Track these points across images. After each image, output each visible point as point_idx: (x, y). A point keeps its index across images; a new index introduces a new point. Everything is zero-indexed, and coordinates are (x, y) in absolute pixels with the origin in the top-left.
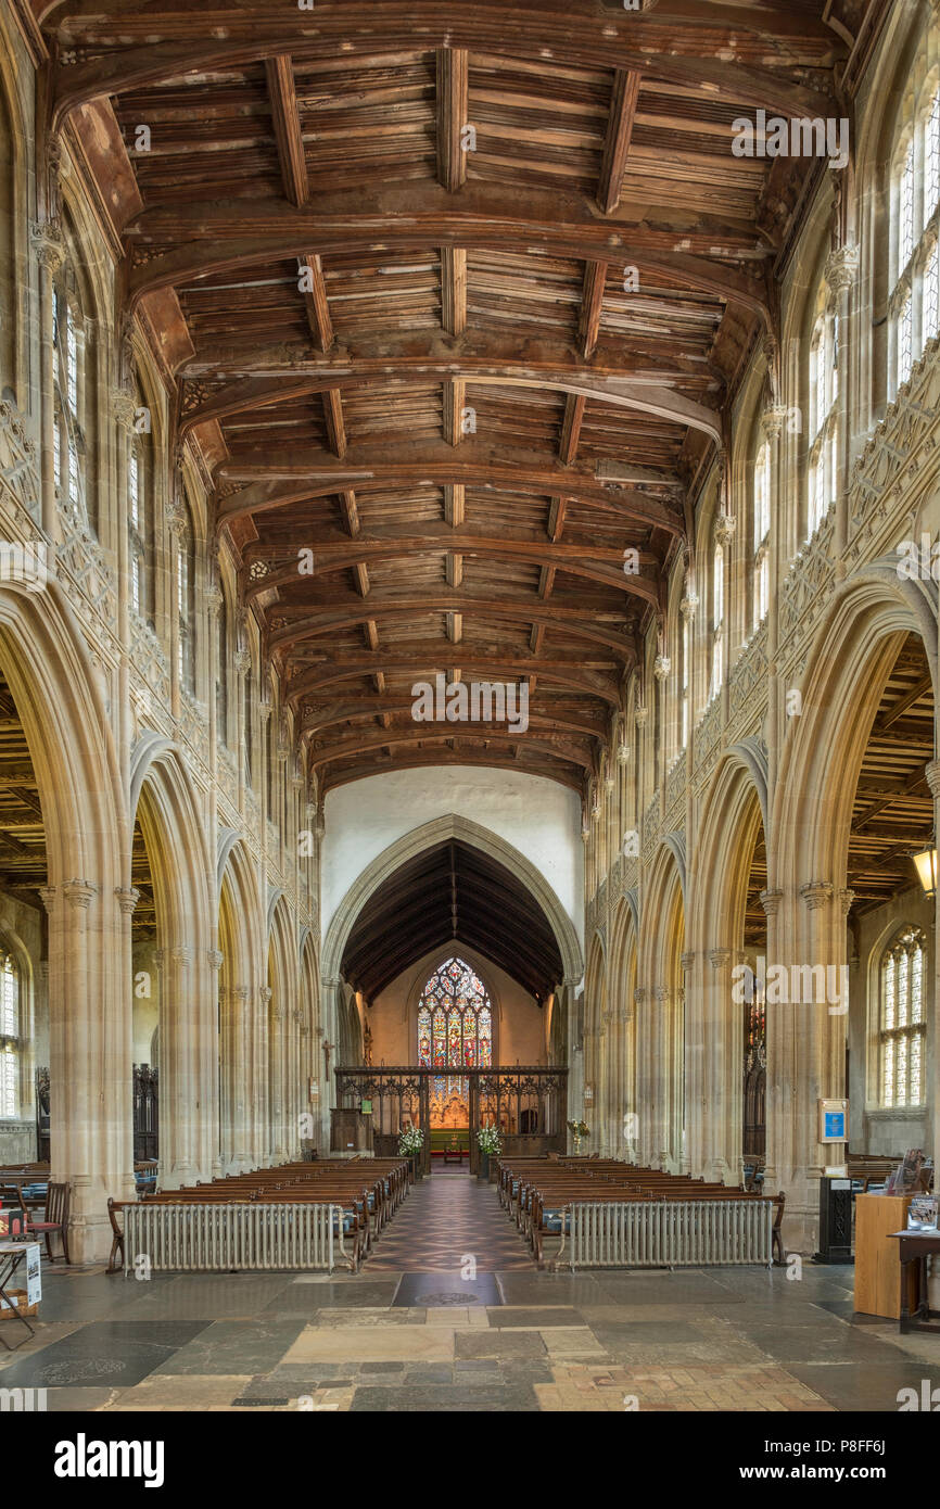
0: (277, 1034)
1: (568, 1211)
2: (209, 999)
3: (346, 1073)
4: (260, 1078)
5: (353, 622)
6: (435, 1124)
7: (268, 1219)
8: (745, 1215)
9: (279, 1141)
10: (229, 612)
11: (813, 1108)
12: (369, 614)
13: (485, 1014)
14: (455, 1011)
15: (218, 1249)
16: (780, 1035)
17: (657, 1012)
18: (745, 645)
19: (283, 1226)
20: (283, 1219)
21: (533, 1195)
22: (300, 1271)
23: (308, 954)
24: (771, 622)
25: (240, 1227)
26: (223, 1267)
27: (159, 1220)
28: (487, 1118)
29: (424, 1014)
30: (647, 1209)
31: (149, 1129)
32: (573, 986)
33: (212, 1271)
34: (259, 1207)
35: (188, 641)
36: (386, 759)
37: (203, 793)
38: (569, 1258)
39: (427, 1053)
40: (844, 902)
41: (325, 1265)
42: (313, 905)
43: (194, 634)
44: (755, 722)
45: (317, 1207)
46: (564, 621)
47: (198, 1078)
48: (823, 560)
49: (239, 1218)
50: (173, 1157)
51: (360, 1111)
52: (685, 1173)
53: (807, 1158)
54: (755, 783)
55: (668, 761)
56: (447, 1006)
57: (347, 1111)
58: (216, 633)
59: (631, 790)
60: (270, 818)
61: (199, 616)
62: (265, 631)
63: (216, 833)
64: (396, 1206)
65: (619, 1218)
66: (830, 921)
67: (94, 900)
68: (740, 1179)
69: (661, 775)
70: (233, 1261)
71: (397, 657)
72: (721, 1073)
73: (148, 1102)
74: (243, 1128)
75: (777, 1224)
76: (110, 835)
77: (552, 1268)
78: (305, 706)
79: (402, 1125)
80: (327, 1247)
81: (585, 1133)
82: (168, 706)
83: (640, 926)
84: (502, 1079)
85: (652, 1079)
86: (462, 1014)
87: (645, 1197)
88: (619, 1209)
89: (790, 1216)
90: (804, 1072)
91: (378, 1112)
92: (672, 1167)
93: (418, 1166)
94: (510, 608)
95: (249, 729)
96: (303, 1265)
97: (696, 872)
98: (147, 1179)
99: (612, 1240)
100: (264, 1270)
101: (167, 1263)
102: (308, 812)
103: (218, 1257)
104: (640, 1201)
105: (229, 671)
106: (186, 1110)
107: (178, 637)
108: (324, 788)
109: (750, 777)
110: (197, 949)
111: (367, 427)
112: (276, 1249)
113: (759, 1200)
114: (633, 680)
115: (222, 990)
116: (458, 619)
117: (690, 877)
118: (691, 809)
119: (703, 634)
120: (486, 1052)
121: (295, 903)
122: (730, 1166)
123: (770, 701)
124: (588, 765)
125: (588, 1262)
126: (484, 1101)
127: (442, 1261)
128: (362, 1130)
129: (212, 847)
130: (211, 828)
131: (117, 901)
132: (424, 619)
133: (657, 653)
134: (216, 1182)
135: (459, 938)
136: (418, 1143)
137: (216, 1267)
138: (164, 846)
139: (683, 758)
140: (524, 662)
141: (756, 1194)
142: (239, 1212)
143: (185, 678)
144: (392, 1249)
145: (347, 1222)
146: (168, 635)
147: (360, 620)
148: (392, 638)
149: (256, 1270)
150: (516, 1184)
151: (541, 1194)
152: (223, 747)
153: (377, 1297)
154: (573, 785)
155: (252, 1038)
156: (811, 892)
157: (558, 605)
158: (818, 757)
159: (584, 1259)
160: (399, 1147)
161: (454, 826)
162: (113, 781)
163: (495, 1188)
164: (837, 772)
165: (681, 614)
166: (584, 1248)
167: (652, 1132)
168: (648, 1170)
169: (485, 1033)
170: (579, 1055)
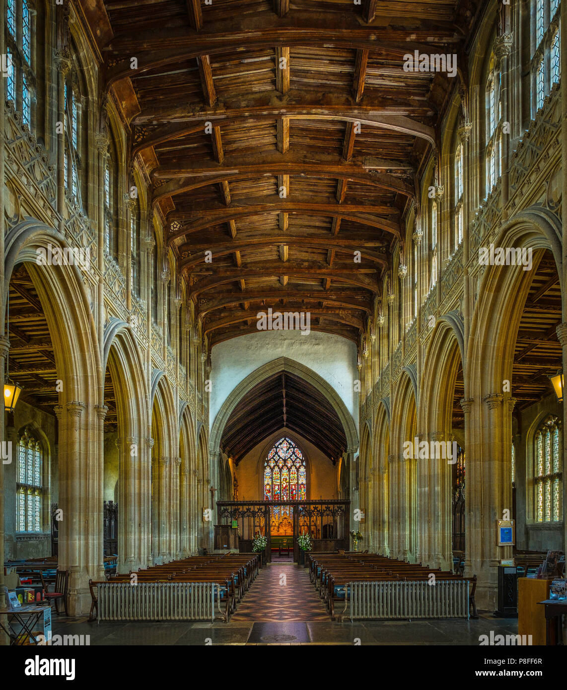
0: (185, 483)
1: (349, 586)
2: (146, 465)
3: (223, 505)
4: (175, 509)
5: (227, 252)
6: (274, 533)
7: (178, 591)
8: (453, 588)
9: (186, 544)
10: (159, 250)
11: (493, 525)
12: (237, 247)
13: (302, 469)
14: (285, 468)
15: (150, 607)
16: (473, 483)
17: (401, 468)
18: (450, 258)
19: (186, 595)
20: (186, 591)
21: (329, 576)
22: (195, 621)
23: (202, 437)
24: (464, 245)
25: (162, 596)
26: (152, 618)
27: (117, 592)
28: (304, 530)
29: (268, 470)
30: (395, 585)
31: (113, 537)
32: (353, 453)
33: (146, 621)
34: (172, 585)
35: (136, 267)
36: (245, 327)
37: (143, 350)
38: (349, 614)
39: (269, 492)
40: (510, 405)
41: (210, 618)
42: (205, 410)
43: (139, 263)
44: (456, 303)
45: (205, 584)
46: (346, 247)
47: (140, 510)
48: (495, 209)
49: (162, 591)
50: (126, 554)
51: (231, 526)
52: (418, 562)
53: (490, 555)
54: (456, 337)
55: (406, 325)
56: (281, 465)
57: (223, 527)
58: (152, 262)
59: (385, 341)
60: (181, 362)
61: (142, 253)
62: (178, 259)
63: (150, 372)
64: (251, 582)
65: (379, 590)
66: (502, 416)
67: (83, 412)
68: (451, 567)
69: (403, 332)
70: (158, 616)
71: (252, 270)
72: (439, 504)
73: (113, 523)
74: (165, 537)
75: (472, 594)
76: (92, 376)
77: (339, 620)
78: (201, 299)
79: (255, 533)
80: (211, 607)
81: (360, 538)
82: (125, 303)
83: (391, 419)
84: (312, 507)
85: (399, 508)
86: (289, 469)
87: (394, 578)
88: (379, 585)
89: (480, 589)
90: (488, 504)
91: (241, 526)
92: (410, 558)
93: (265, 557)
94: (316, 241)
95: (169, 313)
96: (197, 618)
97: (423, 388)
98: (111, 566)
99: (375, 602)
100: (175, 620)
101: (121, 616)
102: (202, 358)
103: (150, 613)
104: (391, 581)
105: (159, 282)
106: (134, 528)
107: (130, 265)
108: (211, 344)
109: (453, 334)
110: (140, 437)
111: (235, 146)
112: (182, 607)
113: (461, 580)
114: (386, 279)
115: (153, 460)
116: (286, 248)
117: (420, 391)
118: (420, 352)
119: (426, 252)
120: (303, 491)
121: (195, 410)
122: (444, 558)
123: (465, 290)
124: (361, 328)
125: (360, 616)
126: (301, 520)
127: (276, 615)
128: (232, 537)
129: (148, 380)
130: (148, 370)
131: (96, 413)
132: (266, 249)
133: (400, 264)
134: (149, 568)
135: (287, 426)
136: (264, 544)
137: (148, 618)
138: (122, 380)
139: (415, 322)
140: (324, 271)
141: (459, 576)
142: (162, 587)
143: (134, 288)
144: (248, 608)
145: (222, 593)
146: (125, 264)
147: (231, 251)
148: (249, 260)
149: (171, 621)
150: (320, 569)
151: (334, 576)
152: (154, 324)
153: (238, 636)
154: (352, 339)
155: (170, 487)
156: (490, 399)
157: (342, 238)
158: (494, 321)
159: (358, 614)
160: (253, 547)
161: (285, 364)
162: (95, 347)
163: (308, 571)
164: (505, 330)
165: (413, 241)
166: (358, 608)
167: (399, 538)
168: (396, 560)
169: (302, 480)
170: (357, 493)
